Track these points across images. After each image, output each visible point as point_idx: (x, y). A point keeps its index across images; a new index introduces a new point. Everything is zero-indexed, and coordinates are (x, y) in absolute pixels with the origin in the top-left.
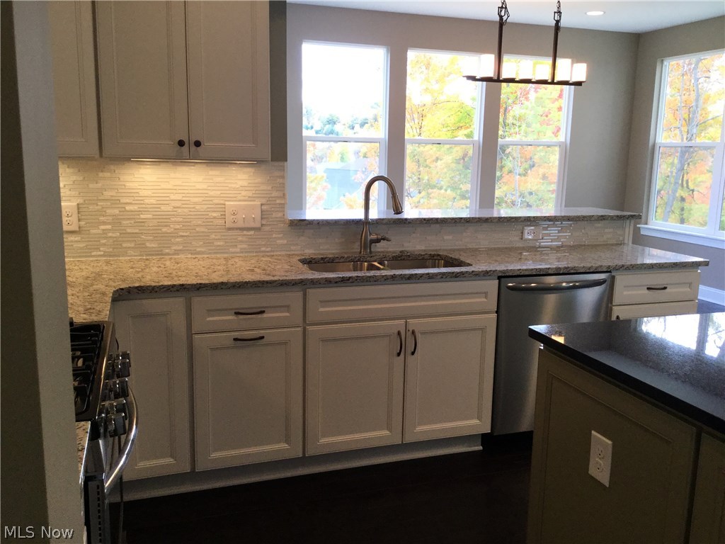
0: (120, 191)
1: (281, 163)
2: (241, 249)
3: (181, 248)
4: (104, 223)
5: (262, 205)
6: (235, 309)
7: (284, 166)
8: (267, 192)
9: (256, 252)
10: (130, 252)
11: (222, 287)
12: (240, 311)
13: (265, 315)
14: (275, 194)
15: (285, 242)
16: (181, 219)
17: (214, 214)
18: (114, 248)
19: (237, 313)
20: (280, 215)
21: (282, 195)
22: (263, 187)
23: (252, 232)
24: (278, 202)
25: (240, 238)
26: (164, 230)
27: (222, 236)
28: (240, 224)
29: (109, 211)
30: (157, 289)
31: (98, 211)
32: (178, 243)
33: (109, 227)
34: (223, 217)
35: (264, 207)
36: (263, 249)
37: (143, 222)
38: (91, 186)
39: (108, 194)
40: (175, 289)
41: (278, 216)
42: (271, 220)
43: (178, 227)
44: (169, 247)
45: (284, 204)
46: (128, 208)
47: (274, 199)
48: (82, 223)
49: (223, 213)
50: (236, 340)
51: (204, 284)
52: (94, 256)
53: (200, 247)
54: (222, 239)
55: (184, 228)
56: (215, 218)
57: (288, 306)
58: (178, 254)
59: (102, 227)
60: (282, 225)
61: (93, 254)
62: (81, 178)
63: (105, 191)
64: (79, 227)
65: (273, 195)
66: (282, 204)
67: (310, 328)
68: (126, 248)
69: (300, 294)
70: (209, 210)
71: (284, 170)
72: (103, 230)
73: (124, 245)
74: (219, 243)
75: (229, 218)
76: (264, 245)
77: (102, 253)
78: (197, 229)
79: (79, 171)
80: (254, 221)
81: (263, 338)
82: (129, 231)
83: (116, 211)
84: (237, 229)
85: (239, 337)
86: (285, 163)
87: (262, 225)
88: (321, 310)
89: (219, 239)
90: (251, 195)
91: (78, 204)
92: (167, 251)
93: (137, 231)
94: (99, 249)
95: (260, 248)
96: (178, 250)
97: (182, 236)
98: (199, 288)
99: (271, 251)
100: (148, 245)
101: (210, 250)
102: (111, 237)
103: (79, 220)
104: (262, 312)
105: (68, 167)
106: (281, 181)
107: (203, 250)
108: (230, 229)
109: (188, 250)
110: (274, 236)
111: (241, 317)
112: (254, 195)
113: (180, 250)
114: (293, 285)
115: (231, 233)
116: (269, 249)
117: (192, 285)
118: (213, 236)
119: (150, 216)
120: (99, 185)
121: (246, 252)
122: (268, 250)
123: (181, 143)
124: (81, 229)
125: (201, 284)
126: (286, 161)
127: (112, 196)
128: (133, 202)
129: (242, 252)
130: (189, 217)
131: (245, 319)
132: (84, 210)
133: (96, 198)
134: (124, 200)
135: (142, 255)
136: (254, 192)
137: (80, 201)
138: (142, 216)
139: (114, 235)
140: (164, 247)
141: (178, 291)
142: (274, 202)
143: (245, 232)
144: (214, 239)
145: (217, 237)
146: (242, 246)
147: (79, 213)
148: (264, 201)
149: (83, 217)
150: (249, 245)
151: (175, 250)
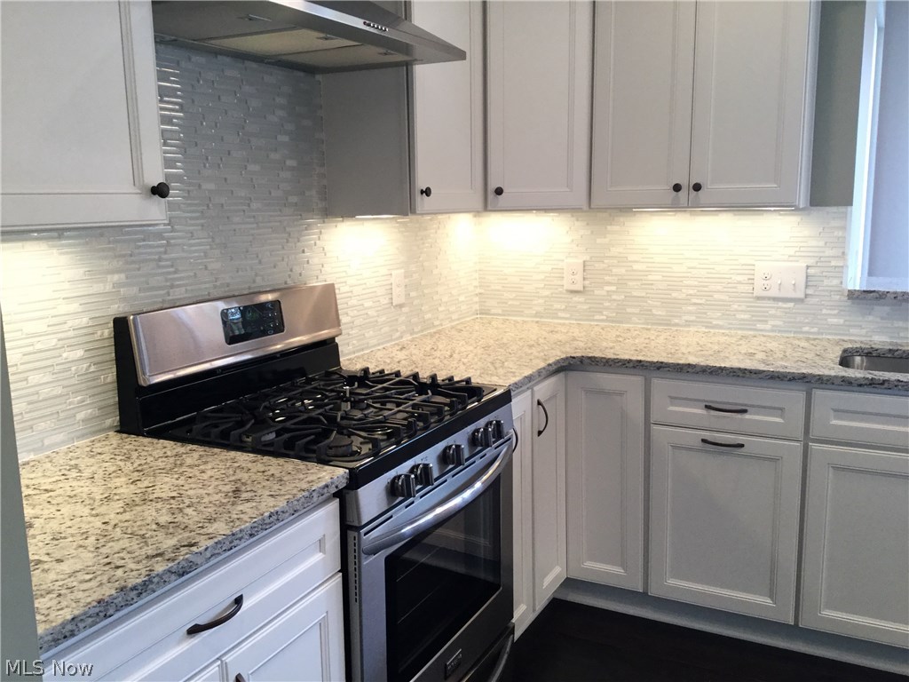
0: (628, 247)
1: (841, 209)
2: (773, 326)
3: (693, 318)
4: (609, 284)
5: (808, 267)
6: (707, 401)
7: (846, 213)
8: (817, 249)
9: (795, 332)
10: (635, 319)
11: (689, 370)
12: (713, 405)
13: (747, 416)
14: (829, 252)
15: (841, 321)
16: (696, 283)
17: (740, 278)
18: (617, 313)
19: (708, 407)
20: (835, 282)
21: (840, 254)
22: (814, 243)
23: (791, 305)
24: (833, 263)
25: (772, 312)
26: (675, 295)
27: (748, 307)
28: (774, 293)
29: (615, 270)
30: (610, 363)
31: (604, 270)
32: (690, 313)
33: (614, 288)
34: (750, 281)
35: (811, 271)
36: (806, 329)
37: (652, 284)
38: (599, 241)
39: (615, 251)
40: (631, 365)
41: (830, 284)
42: (820, 288)
43: (691, 292)
44: (680, 317)
45: (842, 267)
46: (636, 267)
47: (827, 259)
48: (587, 282)
49: (752, 277)
50: (704, 441)
51: (666, 364)
52: (597, 320)
53: (718, 319)
54: (749, 311)
55: (698, 294)
56: (740, 283)
57: (781, 409)
58: (689, 326)
59: (607, 288)
60: (838, 297)
61: (596, 318)
62: (589, 232)
63: (613, 247)
64: (584, 287)
65: (827, 254)
66: (839, 267)
67: (814, 446)
68: (630, 313)
69: (802, 396)
70: (732, 272)
71: (846, 217)
72: (608, 291)
73: (629, 310)
74: (742, 316)
75: (759, 283)
76: (808, 323)
77: (605, 317)
78: (715, 296)
79: (588, 224)
80: (794, 290)
81: (742, 446)
82: (635, 294)
83: (623, 271)
84: (769, 298)
85: (709, 440)
86: (849, 208)
87: (806, 296)
88: (834, 422)
89: (742, 311)
90: (792, 253)
91: (584, 262)
92: (677, 321)
93: (643, 294)
94: (601, 312)
95: (801, 328)
96: (690, 321)
97: (695, 304)
98: (660, 367)
99: (818, 333)
100: (654, 312)
101: (730, 324)
102: (614, 300)
103: (584, 279)
104: (744, 411)
105: (577, 220)
106: (840, 234)
107: (720, 323)
108: (758, 298)
109: (702, 322)
110: (824, 311)
111: (713, 413)
112: (797, 254)
113: (692, 321)
114: (790, 380)
115: (760, 303)
116: (815, 330)
117: (652, 363)
118: (735, 307)
119: (660, 278)
120: (607, 240)
121: (779, 331)
122: (812, 330)
123: (677, 188)
124: (587, 289)
125: (662, 363)
126: (851, 205)
127: (620, 253)
128: (642, 260)
129: (775, 331)
130: (706, 280)
131: (718, 417)
132: (589, 268)
133: (602, 255)
134: (631, 258)
135: (648, 324)
136: (798, 249)
137: (587, 257)
138: (650, 277)
139: (618, 298)
140: (674, 316)
141: (634, 367)
142: (828, 264)
143: (780, 304)
144: (737, 311)
145: (740, 308)
146: (772, 323)
147: (584, 271)
148: (811, 262)
149: (588, 276)
150: (785, 322)
151: (687, 321)
